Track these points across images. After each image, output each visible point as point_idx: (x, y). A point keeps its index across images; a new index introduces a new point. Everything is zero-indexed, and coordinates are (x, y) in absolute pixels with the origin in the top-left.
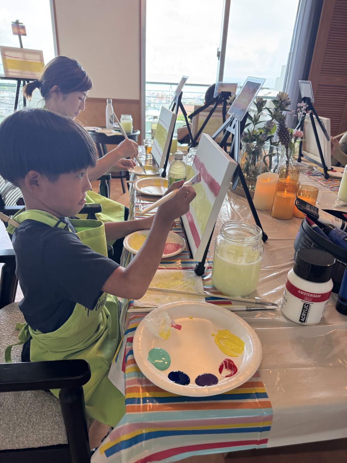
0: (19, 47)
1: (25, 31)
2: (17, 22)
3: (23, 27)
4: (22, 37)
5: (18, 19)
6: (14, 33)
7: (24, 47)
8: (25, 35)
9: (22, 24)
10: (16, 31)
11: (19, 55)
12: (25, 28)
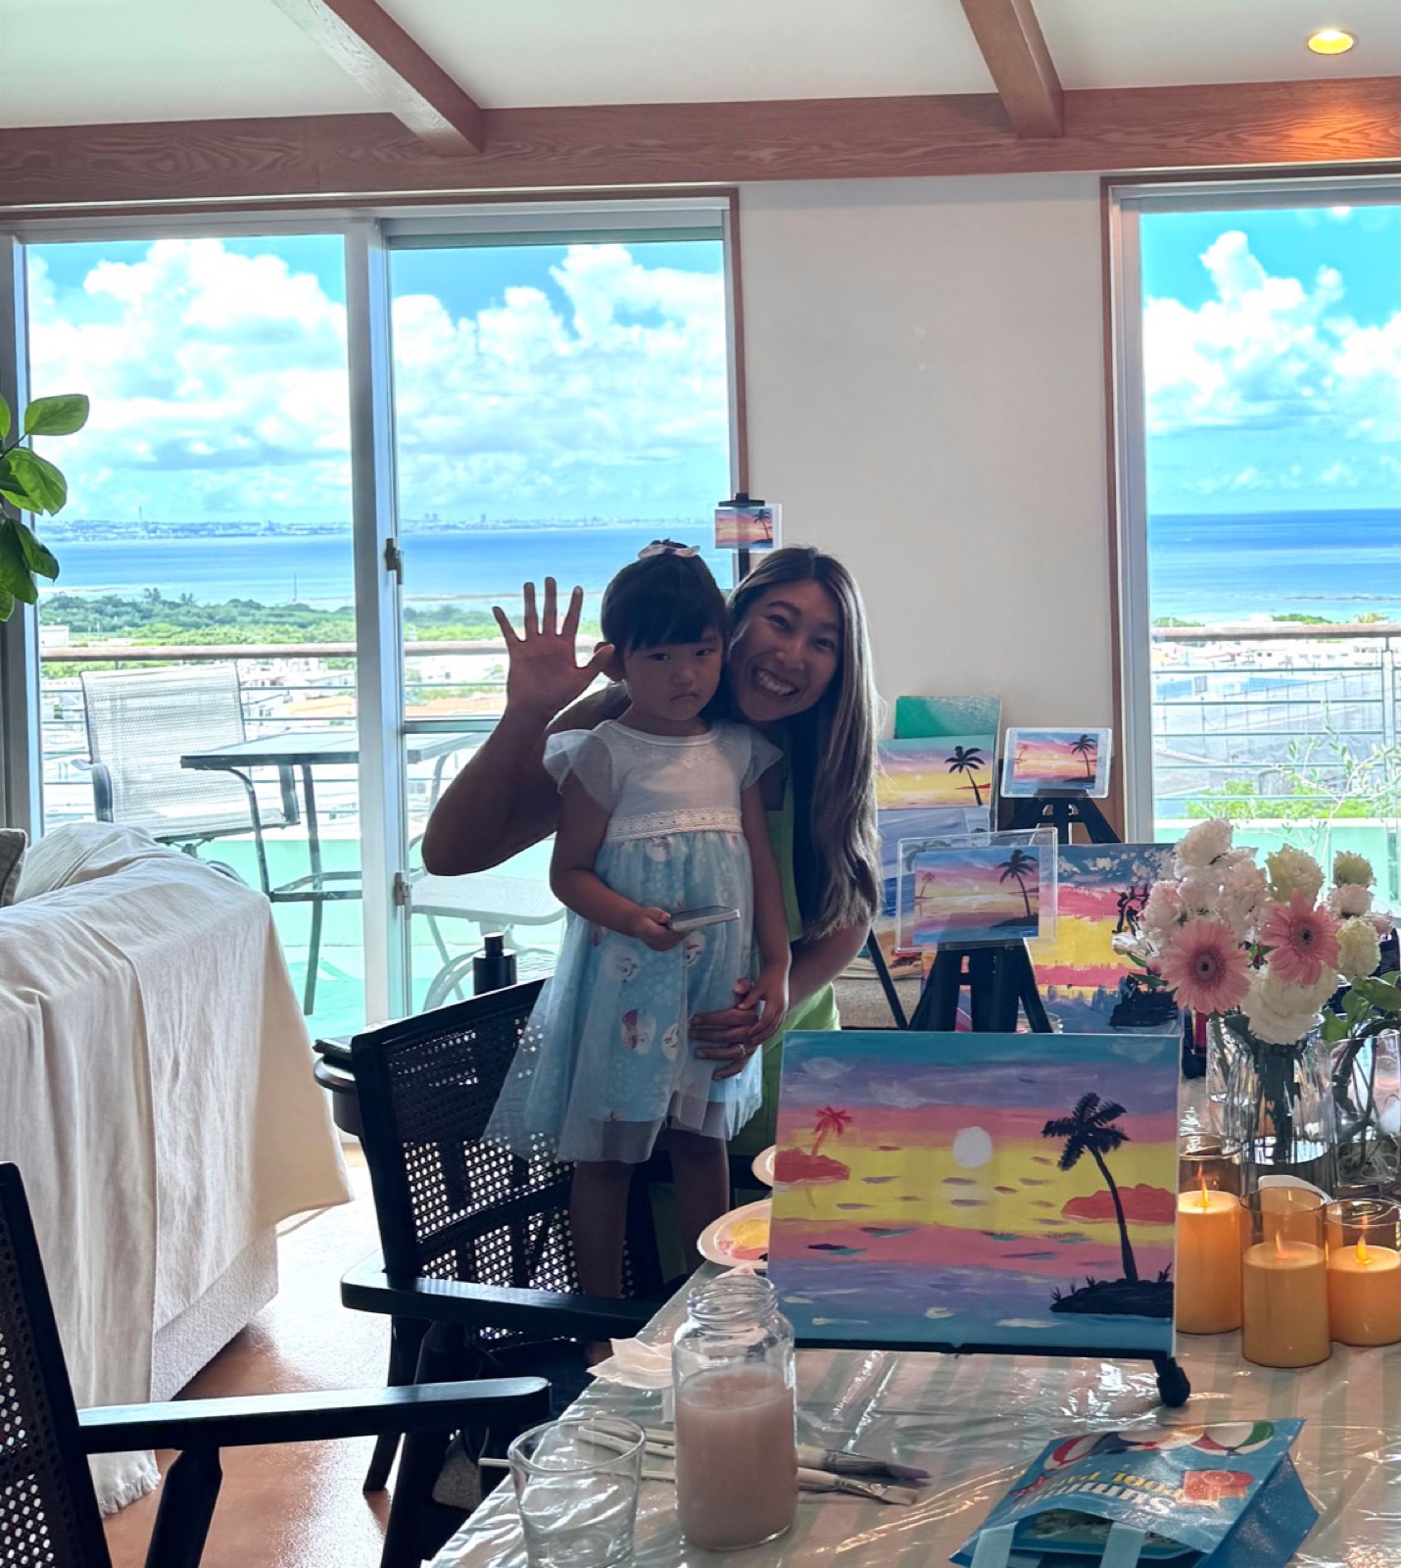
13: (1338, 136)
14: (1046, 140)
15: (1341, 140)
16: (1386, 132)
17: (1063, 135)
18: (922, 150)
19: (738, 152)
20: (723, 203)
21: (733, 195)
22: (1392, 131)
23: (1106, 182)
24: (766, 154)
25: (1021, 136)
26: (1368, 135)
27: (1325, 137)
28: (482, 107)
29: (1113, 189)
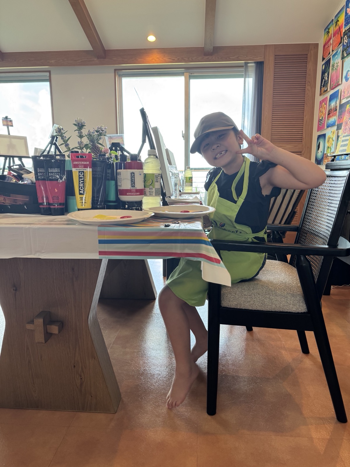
0: (7, 134)
1: (12, 124)
2: (6, 118)
3: (11, 121)
4: (10, 127)
5: (7, 116)
6: (4, 125)
7: (11, 134)
8: (12, 126)
9: (10, 119)
10: (5, 123)
11: (7, 140)
12: (12, 121)
13: (154, 59)
14: (102, 59)
15: (155, 60)
16: (163, 59)
17: (105, 58)
18: (80, 61)
19: (48, 61)
20: (48, 74)
21: (49, 72)
22: (164, 58)
23: (115, 70)
24: (53, 61)
25: (98, 58)
26: (159, 59)
27: (152, 59)
28: (2, 52)
29: (117, 72)
